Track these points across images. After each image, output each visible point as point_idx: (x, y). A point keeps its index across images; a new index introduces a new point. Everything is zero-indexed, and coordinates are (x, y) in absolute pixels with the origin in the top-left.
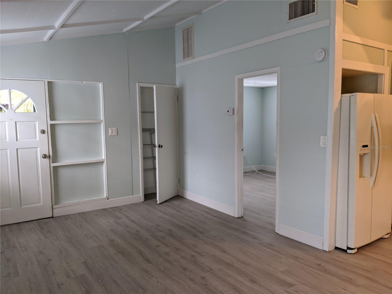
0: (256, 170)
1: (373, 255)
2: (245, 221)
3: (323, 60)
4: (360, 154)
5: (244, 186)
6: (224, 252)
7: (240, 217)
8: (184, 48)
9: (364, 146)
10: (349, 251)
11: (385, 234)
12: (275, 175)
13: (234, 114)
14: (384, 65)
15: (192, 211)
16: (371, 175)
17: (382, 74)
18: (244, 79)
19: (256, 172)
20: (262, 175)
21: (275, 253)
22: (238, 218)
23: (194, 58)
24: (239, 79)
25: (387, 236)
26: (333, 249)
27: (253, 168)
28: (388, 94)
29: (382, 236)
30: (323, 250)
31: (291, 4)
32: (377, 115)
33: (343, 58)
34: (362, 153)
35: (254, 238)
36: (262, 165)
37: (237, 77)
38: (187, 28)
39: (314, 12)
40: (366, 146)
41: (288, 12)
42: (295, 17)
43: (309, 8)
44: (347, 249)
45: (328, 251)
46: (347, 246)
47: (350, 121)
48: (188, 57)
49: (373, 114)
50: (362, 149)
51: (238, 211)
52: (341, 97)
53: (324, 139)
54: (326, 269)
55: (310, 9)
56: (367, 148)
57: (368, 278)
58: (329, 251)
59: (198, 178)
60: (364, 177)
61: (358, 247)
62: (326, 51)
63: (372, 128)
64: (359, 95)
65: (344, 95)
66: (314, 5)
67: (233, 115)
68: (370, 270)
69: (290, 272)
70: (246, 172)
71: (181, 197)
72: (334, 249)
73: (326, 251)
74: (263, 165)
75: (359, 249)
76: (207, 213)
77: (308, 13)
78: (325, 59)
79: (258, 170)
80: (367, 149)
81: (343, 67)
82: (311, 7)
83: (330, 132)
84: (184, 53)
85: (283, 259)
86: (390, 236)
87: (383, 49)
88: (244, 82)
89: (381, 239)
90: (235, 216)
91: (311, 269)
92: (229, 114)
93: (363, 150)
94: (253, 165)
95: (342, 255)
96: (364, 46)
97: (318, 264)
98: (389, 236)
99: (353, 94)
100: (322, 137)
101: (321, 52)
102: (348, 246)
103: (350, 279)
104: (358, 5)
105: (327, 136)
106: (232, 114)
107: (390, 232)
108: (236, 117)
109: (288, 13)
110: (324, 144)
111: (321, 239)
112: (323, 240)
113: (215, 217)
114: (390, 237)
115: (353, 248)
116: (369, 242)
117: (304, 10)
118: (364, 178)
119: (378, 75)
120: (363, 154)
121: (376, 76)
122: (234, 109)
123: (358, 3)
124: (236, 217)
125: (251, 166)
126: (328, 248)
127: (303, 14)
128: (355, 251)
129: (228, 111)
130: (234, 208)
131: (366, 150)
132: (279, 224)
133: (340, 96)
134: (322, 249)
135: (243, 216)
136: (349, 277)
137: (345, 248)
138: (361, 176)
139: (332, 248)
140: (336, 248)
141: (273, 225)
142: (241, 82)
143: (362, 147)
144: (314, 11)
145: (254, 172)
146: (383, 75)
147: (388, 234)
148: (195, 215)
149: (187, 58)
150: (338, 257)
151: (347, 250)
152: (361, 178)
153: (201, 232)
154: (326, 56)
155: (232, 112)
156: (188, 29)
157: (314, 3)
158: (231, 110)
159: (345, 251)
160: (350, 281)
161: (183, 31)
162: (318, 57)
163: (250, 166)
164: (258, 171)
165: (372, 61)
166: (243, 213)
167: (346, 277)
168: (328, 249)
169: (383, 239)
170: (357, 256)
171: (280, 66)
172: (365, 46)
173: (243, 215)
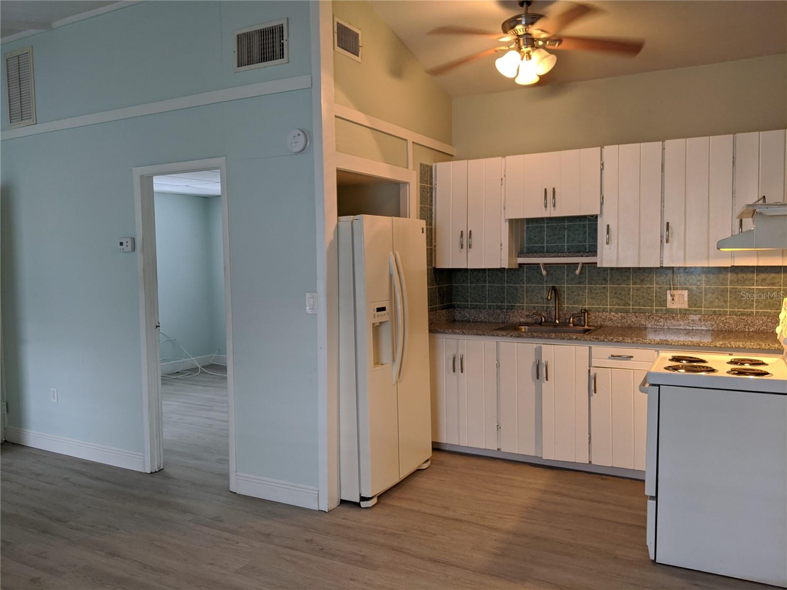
0: (199, 366)
1: (404, 504)
2: (167, 477)
3: (303, 152)
4: (373, 324)
5: (163, 402)
6: (113, 554)
7: (156, 472)
8: (10, 100)
9: (379, 310)
10: (364, 504)
11: (423, 462)
12: (226, 371)
13: (134, 251)
14: (407, 168)
15: (39, 475)
16: (394, 360)
17: (406, 183)
18: (154, 177)
19: (200, 371)
20: (211, 375)
21: (226, 535)
22: (151, 473)
23: (36, 124)
24: (143, 176)
25: (425, 466)
26: (337, 505)
27: (193, 361)
28: (417, 218)
29: (419, 466)
30: (320, 510)
31: (240, 36)
32: (397, 253)
33: (337, 150)
34: (377, 321)
35: (185, 511)
36: (212, 355)
37: (138, 172)
38: (18, 56)
39: (283, 58)
40: (383, 309)
41: (234, 52)
42: (250, 63)
43: (274, 49)
44: (361, 501)
45: (327, 511)
46: (360, 494)
47: (354, 266)
48: (22, 120)
49: (391, 253)
50: (376, 316)
51: (152, 457)
52: (338, 221)
53: (312, 299)
54: (321, 548)
55: (276, 52)
56: (384, 312)
57: (393, 549)
58: (330, 510)
59: (56, 395)
60: (382, 364)
61: (380, 494)
62: (307, 135)
63: (391, 276)
64: (367, 219)
65: (343, 218)
66: (283, 44)
67: (132, 251)
68: (397, 532)
69: (254, 567)
70: (178, 372)
71: (14, 444)
72: (339, 504)
73: (325, 511)
74: (215, 355)
75: (380, 497)
76: (80, 473)
77: (273, 58)
78: (306, 149)
79: (203, 365)
80: (384, 314)
81: (338, 167)
82: (278, 49)
83: (321, 286)
84: (10, 109)
85: (242, 544)
86: (431, 463)
87: (405, 140)
88: (154, 182)
89: (418, 471)
90: (143, 472)
91: (294, 552)
92: (123, 249)
93: (378, 316)
94: (193, 357)
95: (353, 513)
96: (373, 131)
97: (307, 541)
98: (429, 465)
99: (357, 217)
100: (308, 295)
101: (299, 135)
102: (362, 495)
103: (363, 556)
104: (360, 56)
105: (316, 292)
106: (129, 248)
107: (431, 457)
108: (139, 255)
109: (236, 53)
110: (313, 309)
111: (314, 490)
112: (318, 491)
113: (97, 479)
114: (432, 466)
115: (370, 496)
116: (396, 480)
117: (265, 51)
118: (382, 366)
119: (401, 185)
120: (378, 324)
121: (397, 186)
122: (133, 240)
123: (360, 53)
124: (146, 473)
125: (187, 358)
126: (328, 505)
127: (263, 59)
128: (374, 501)
129: (121, 244)
130: (143, 455)
131: (384, 316)
132: (237, 473)
133: (336, 220)
134: (317, 509)
135: (162, 468)
136: (361, 553)
137: (357, 500)
138: (377, 362)
139: (336, 503)
140: (343, 502)
141: (226, 476)
142: (147, 182)
143: (376, 311)
144: (282, 56)
145: (195, 370)
146: (408, 185)
147: (427, 460)
148: (48, 483)
149: (19, 121)
150: (344, 519)
151: (360, 503)
152: (378, 365)
153: (58, 520)
154: (308, 143)
155: (130, 244)
156: (19, 58)
157: (282, 41)
158: (127, 242)
159: (357, 505)
160: (364, 562)
161: (7, 61)
162: (293, 144)
163: (185, 358)
164: (202, 367)
165: (388, 159)
166: (162, 462)
167: (357, 554)
168: (327, 507)
169: (421, 471)
170: (377, 510)
171: (226, 156)
172: (376, 132)
173: (164, 466)
